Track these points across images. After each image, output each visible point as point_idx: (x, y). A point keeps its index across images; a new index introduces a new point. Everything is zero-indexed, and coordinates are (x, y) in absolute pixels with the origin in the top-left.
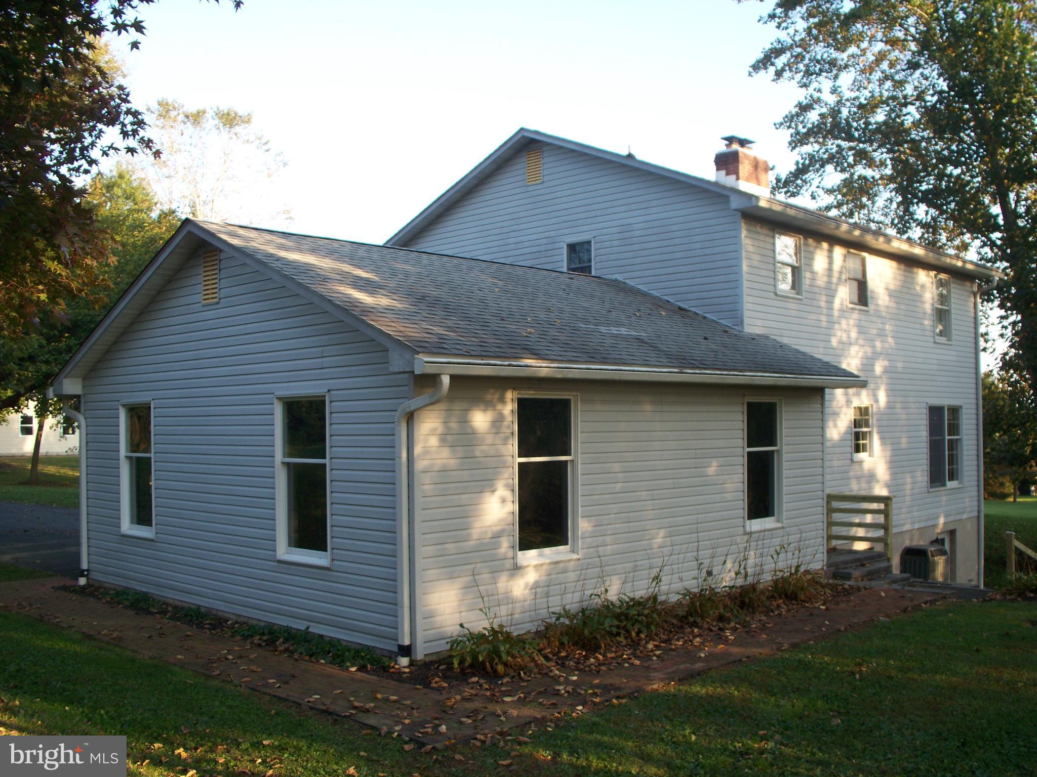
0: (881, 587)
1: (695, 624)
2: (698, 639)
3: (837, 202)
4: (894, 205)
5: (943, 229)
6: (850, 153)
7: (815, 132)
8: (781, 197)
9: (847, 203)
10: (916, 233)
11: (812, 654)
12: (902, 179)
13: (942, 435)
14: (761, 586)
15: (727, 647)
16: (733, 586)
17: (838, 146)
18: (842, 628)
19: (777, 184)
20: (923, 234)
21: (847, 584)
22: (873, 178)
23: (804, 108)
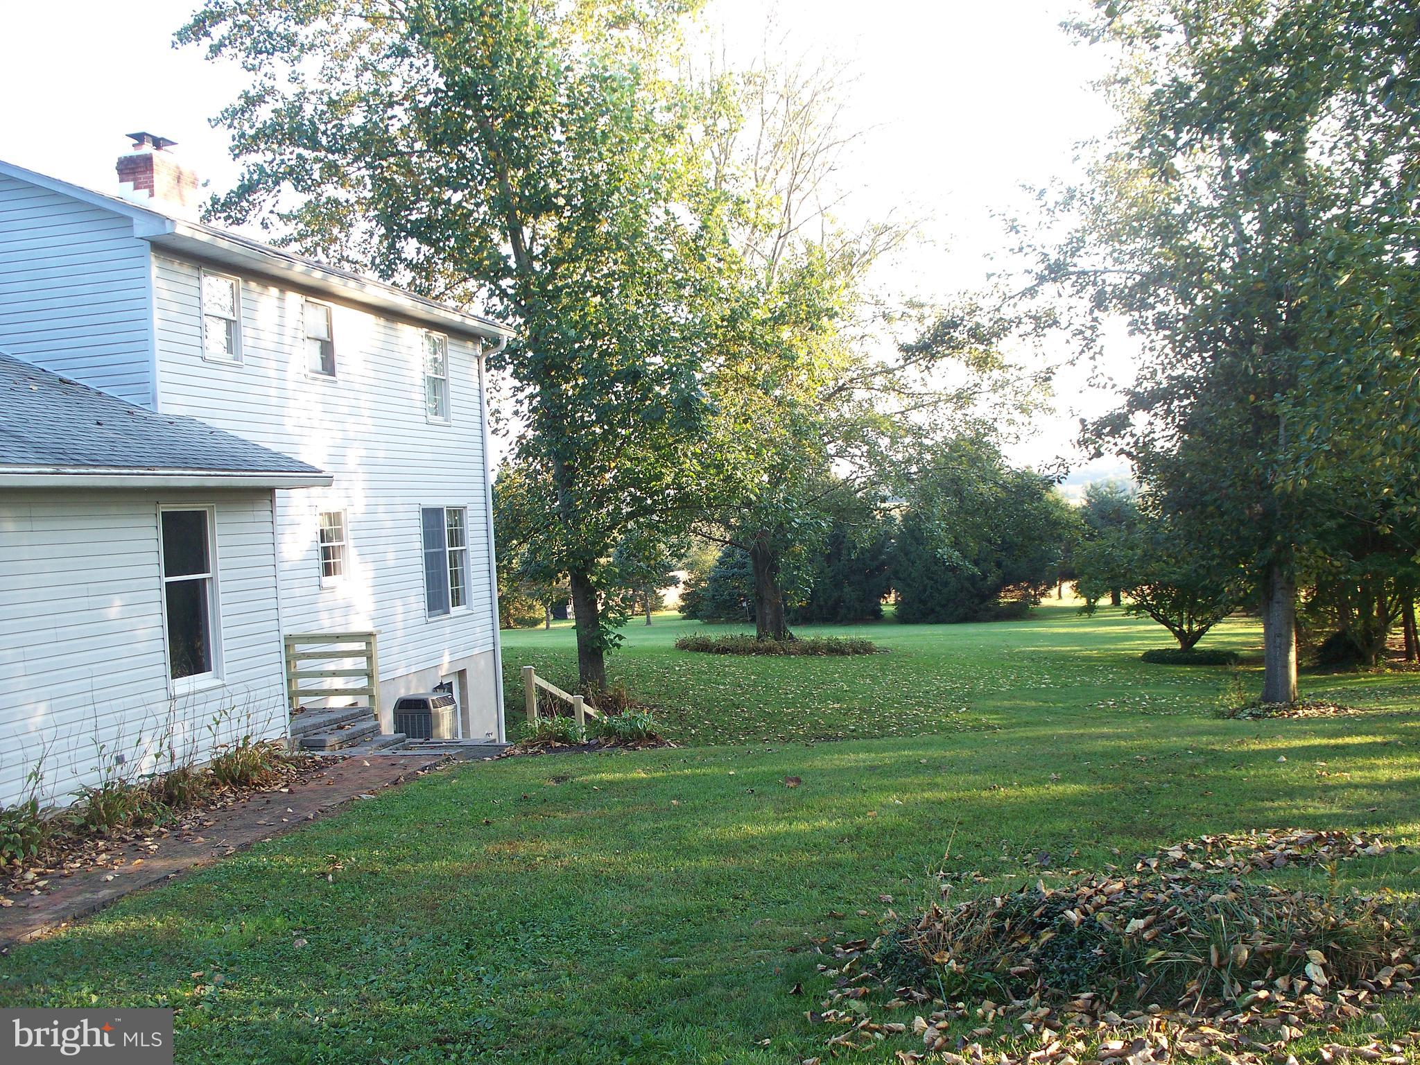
0: (366, 753)
1: (100, 835)
2: (104, 856)
3: (299, 233)
4: (376, 239)
5: (440, 272)
6: (317, 166)
7: (267, 134)
8: (219, 224)
9: (312, 235)
10: (404, 276)
11: (269, 855)
12: (386, 204)
13: (442, 545)
14: (196, 771)
15: (145, 862)
16: (154, 774)
17: (300, 157)
18: (311, 816)
19: (213, 206)
20: (414, 278)
21: (318, 755)
22: (347, 201)
23: (251, 101)
